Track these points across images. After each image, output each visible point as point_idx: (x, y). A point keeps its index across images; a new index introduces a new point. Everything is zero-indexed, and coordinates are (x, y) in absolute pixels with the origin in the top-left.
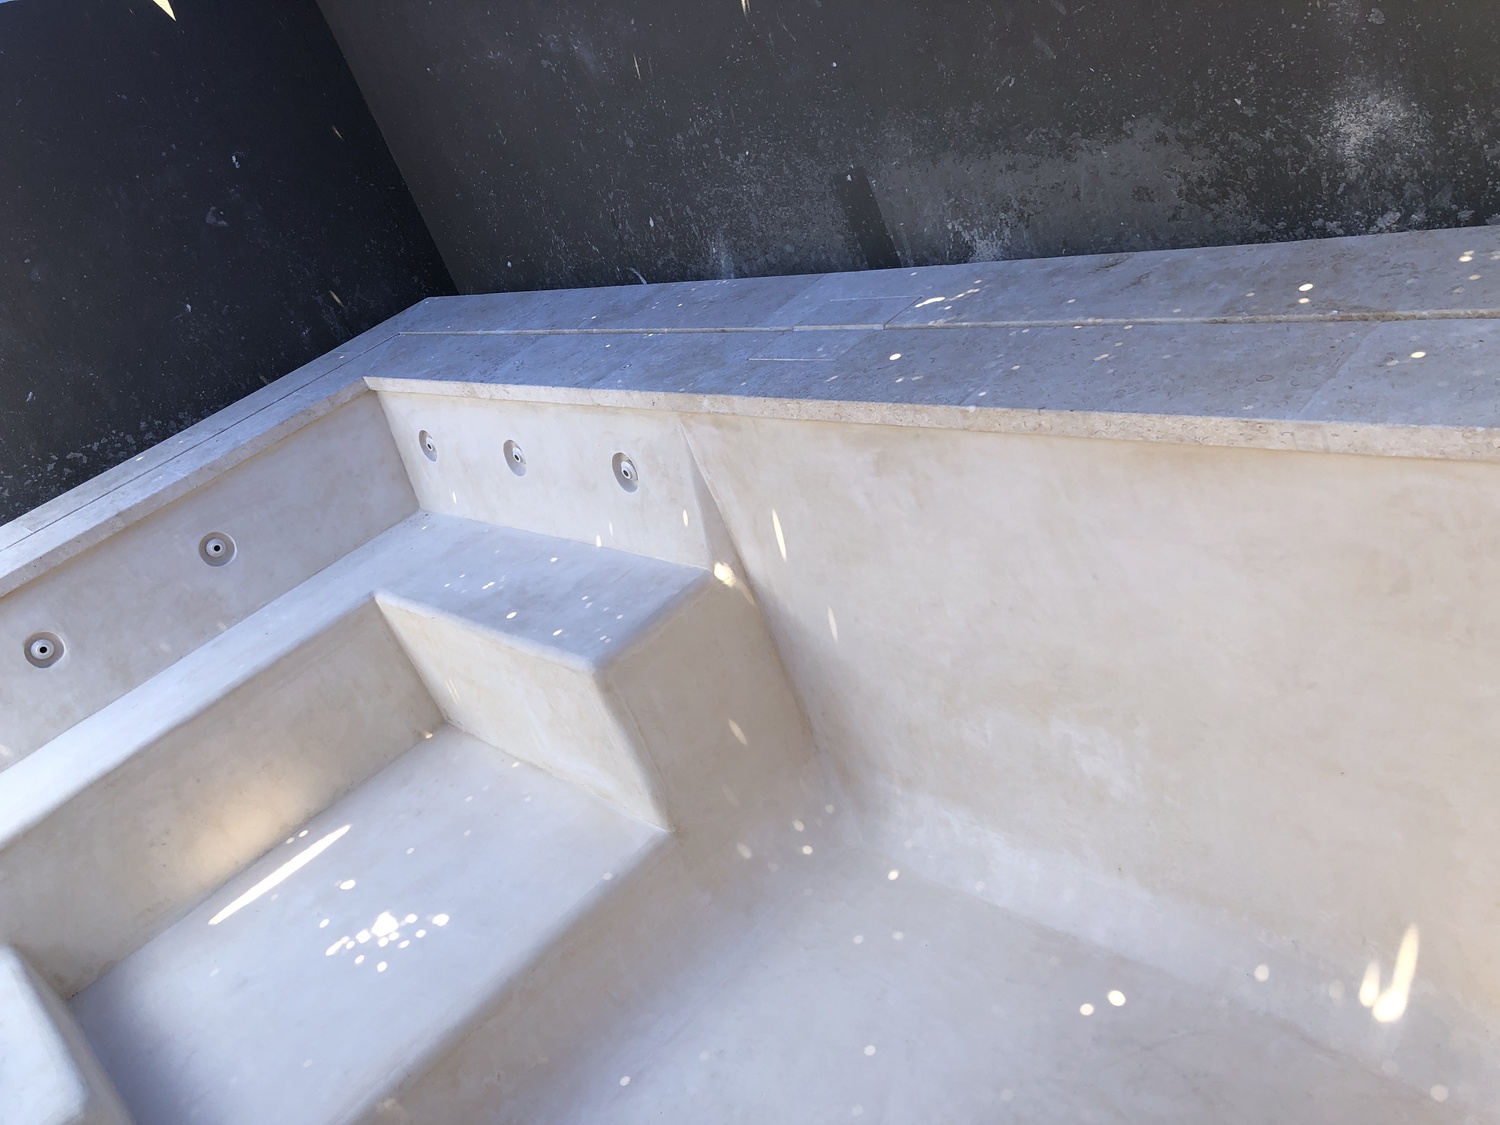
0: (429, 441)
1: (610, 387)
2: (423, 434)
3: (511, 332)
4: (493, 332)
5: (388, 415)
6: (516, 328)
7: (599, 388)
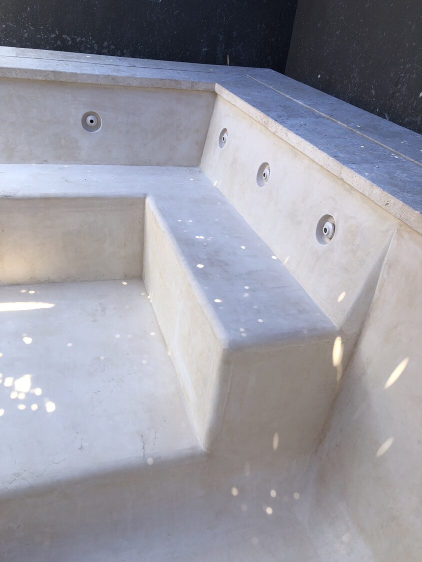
0: (225, 136)
1: (360, 173)
2: (225, 130)
3: (306, 106)
4: (295, 100)
5: (215, 110)
6: (309, 105)
7: (352, 168)
